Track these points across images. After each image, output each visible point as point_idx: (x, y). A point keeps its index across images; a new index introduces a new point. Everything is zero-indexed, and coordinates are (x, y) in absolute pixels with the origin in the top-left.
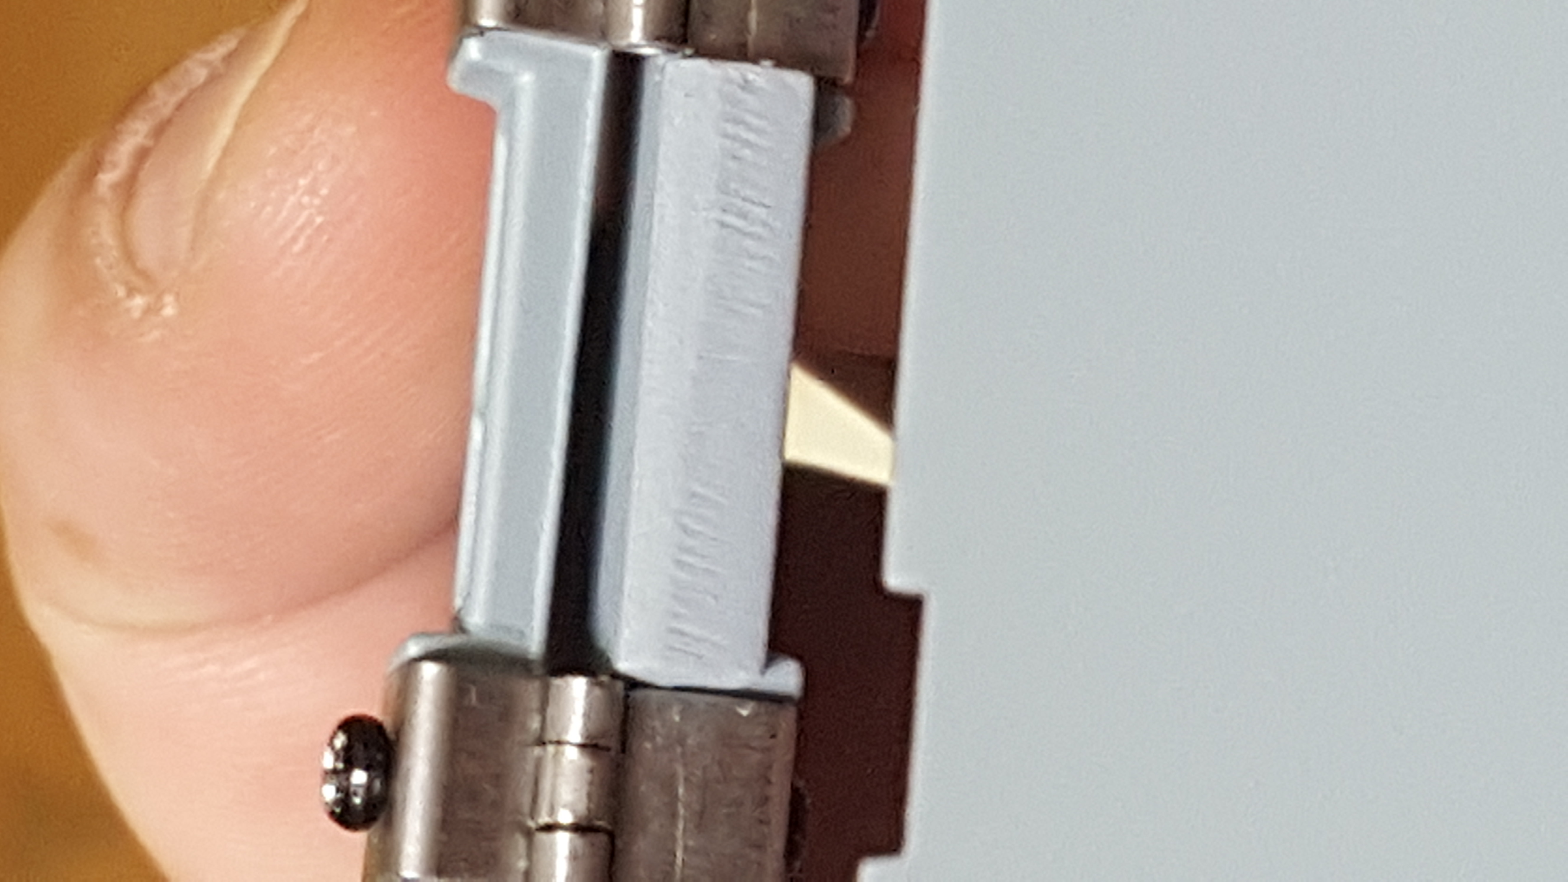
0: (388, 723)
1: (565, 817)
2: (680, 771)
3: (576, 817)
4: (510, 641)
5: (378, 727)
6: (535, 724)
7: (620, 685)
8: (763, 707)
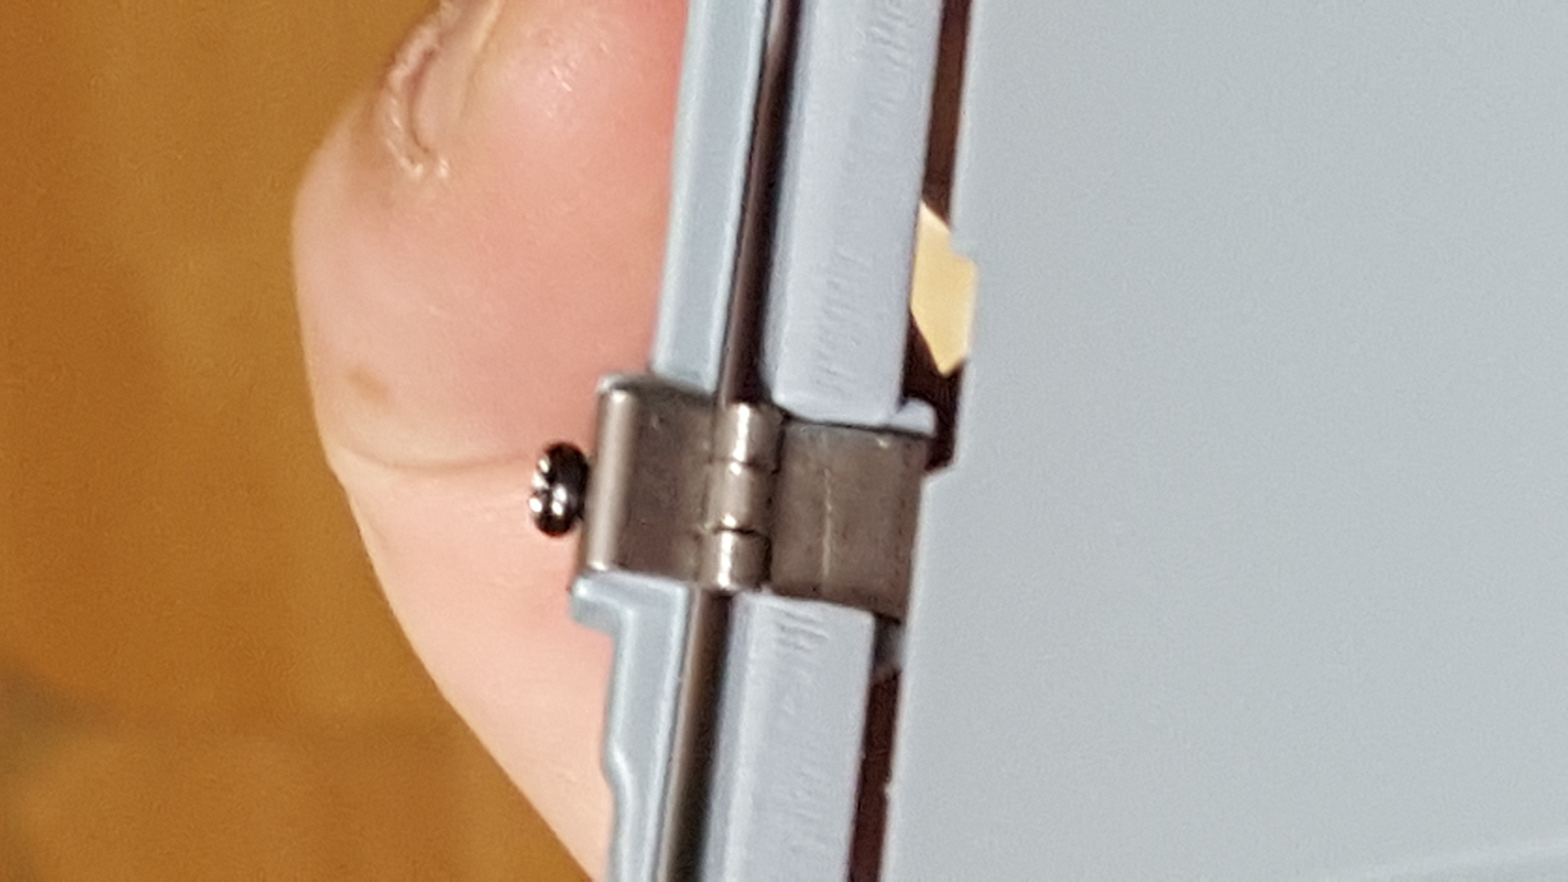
0: (586, 450)
1: (730, 521)
2: (829, 491)
3: (739, 521)
4: (686, 380)
5: (577, 454)
6: (706, 446)
7: (779, 417)
8: (900, 443)
